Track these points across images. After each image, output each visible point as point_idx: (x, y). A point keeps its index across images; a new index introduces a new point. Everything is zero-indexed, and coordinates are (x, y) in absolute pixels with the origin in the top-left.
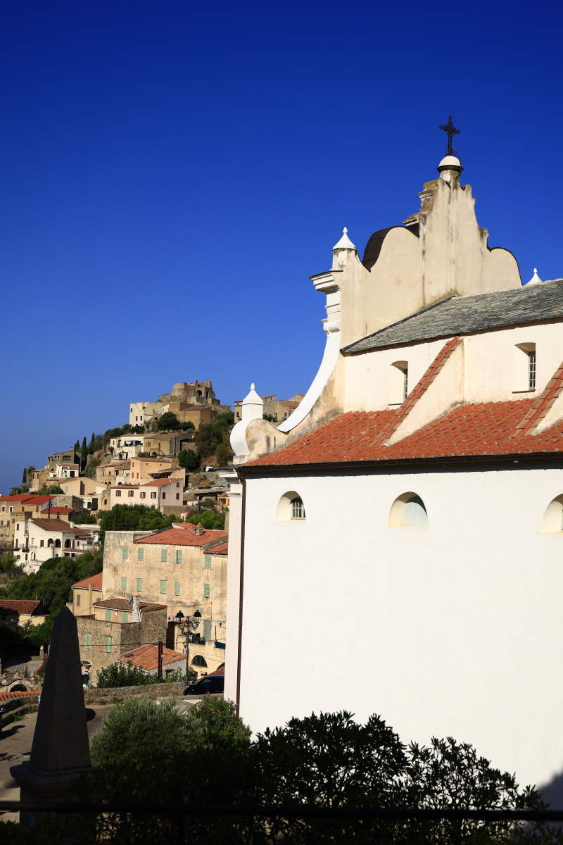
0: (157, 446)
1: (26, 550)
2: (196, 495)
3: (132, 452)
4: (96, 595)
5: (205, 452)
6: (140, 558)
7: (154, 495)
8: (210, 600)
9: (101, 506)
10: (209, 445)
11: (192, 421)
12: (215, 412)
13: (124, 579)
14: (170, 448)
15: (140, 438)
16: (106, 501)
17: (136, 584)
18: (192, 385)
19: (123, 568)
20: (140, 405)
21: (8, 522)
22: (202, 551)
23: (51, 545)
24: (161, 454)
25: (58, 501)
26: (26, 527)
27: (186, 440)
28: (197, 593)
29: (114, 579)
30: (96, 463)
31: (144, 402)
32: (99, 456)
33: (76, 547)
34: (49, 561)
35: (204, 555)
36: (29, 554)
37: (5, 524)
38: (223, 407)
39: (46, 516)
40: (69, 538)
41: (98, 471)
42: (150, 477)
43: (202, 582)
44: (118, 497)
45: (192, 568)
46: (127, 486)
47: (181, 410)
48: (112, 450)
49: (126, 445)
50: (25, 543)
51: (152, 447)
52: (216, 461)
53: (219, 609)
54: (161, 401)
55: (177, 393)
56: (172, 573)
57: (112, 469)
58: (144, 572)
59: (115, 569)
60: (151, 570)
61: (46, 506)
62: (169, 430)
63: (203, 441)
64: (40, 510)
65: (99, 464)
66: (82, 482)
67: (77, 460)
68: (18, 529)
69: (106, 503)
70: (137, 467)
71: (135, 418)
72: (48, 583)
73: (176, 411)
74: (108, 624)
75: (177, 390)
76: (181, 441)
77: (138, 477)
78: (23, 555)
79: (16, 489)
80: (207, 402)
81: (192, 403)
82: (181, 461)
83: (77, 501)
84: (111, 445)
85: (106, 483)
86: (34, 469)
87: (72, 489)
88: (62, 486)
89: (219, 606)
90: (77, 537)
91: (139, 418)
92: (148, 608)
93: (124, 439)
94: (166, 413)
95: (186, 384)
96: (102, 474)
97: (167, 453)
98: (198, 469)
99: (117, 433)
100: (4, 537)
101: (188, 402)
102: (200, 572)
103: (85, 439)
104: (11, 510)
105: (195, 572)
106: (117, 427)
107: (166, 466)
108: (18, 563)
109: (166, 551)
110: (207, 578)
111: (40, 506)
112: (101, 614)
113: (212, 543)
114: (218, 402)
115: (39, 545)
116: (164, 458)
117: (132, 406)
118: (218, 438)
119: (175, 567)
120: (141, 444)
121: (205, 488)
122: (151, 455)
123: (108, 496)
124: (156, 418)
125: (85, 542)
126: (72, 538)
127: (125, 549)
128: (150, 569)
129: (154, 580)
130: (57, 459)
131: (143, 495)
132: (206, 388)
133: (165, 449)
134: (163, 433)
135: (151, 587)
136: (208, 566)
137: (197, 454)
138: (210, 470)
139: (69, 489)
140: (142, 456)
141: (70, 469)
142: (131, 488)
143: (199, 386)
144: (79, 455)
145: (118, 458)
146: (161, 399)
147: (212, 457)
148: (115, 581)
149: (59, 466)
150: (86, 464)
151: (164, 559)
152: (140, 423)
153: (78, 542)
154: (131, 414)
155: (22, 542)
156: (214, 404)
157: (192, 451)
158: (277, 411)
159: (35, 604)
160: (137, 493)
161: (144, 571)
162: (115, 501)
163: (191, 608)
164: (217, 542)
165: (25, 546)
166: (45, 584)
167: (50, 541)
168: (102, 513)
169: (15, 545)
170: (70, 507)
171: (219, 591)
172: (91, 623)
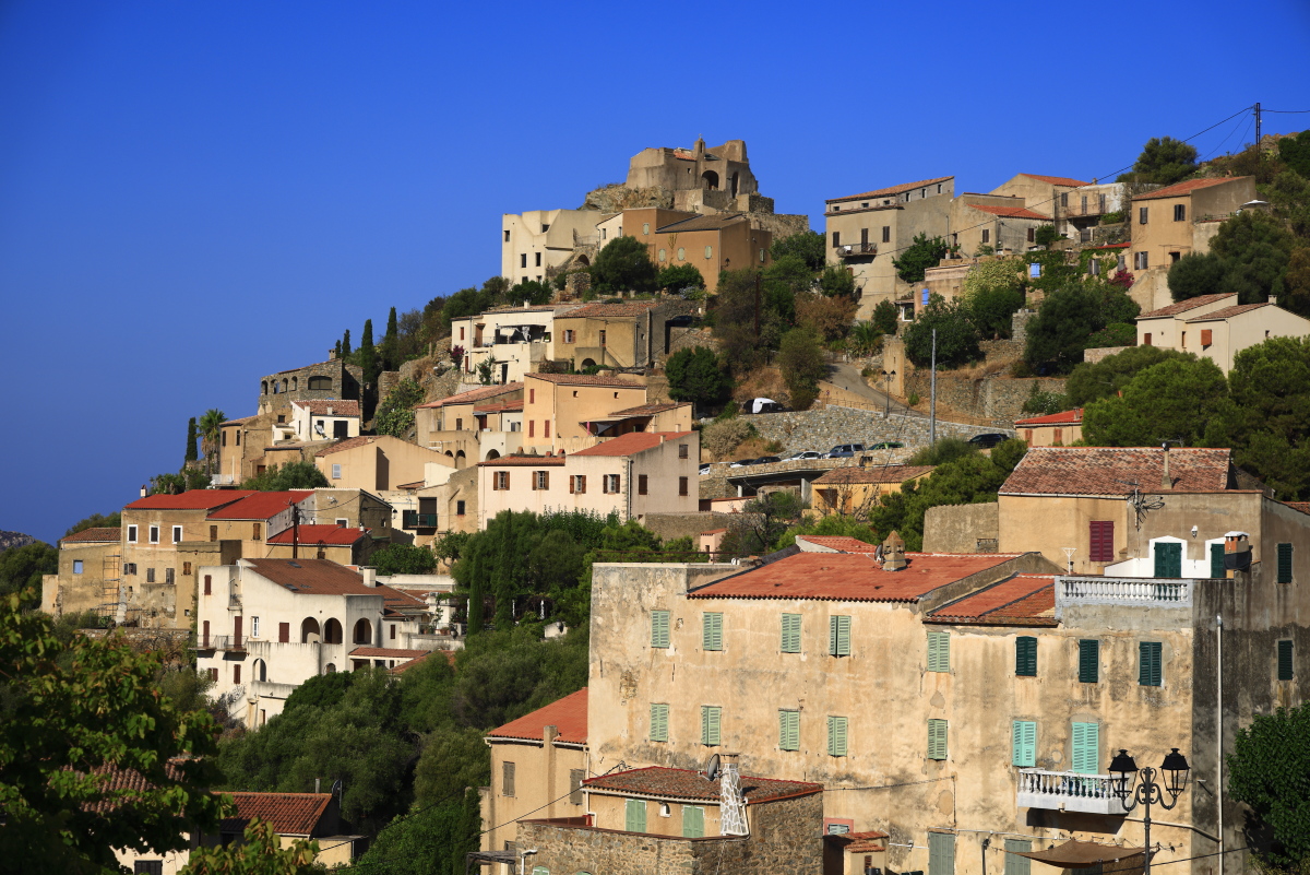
0: (594, 341)
1: (236, 653)
2: (735, 482)
3: (519, 360)
4: (568, 760)
5: (748, 354)
6: (712, 642)
7: (612, 483)
8: (949, 768)
9: (446, 521)
10: (758, 331)
11: (696, 264)
12: (762, 236)
13: (660, 711)
14: (636, 346)
15: (543, 318)
16: (461, 505)
17: (700, 721)
18: (688, 154)
19: (657, 676)
20: (532, 220)
21: (171, 573)
22: (919, 617)
23: (312, 636)
24: (608, 362)
25: (317, 509)
26: (233, 584)
27: (684, 322)
28: (905, 746)
29: (625, 710)
30: (411, 396)
31: (544, 208)
32: (419, 374)
33: (387, 643)
34: (311, 684)
35: (924, 629)
36: (246, 666)
37: (160, 578)
38: (786, 220)
39: (285, 552)
40: (366, 615)
41: (423, 420)
42: (584, 432)
43: (919, 714)
44: (499, 493)
45: (884, 668)
46: (520, 458)
47: (659, 231)
48: (457, 354)
49: (500, 339)
50: (231, 631)
51: (579, 343)
52: (780, 380)
53: (980, 795)
54: (595, 207)
55: (642, 182)
56: (819, 686)
57: (467, 412)
58: (725, 687)
59: (629, 681)
60: (749, 681)
61: (283, 522)
62: (626, 292)
63: (738, 322)
64: (265, 535)
65: (418, 400)
66: (379, 452)
67: (349, 389)
68: (208, 591)
69: (461, 511)
70: (544, 401)
71: (519, 259)
72: (329, 745)
73: (645, 232)
74: (648, 841)
75: (644, 172)
76: (669, 324)
77: (547, 435)
78: (225, 669)
79: (170, 478)
80: (734, 206)
81: (689, 209)
82: (675, 384)
83: (374, 509)
84: (456, 341)
85: (449, 453)
86: (221, 418)
87: (352, 472)
88: (322, 464)
89: (979, 786)
90: (388, 614)
91: (531, 260)
92: (765, 791)
93: (492, 321)
94: (615, 242)
95: (669, 152)
96: (433, 428)
97: (627, 360)
98: (729, 406)
99: (472, 304)
100: (162, 615)
101: (677, 208)
102: (911, 681)
103: (369, 326)
104: (177, 538)
105: (897, 681)
106: (467, 287)
107: (633, 400)
108: (214, 694)
109: (797, 619)
110: (937, 699)
111: (265, 525)
112: (610, 814)
113: (946, 592)
114: (769, 205)
115: (274, 634)
116: (622, 376)
117: (509, 222)
118: (782, 312)
119: (829, 668)
120: (547, 335)
121: (759, 461)
122: (578, 366)
123: (467, 489)
124: (584, 259)
125: (414, 628)
126: (373, 615)
127: (660, 617)
128: (744, 676)
129: (760, 710)
130: (291, 385)
131: (579, 484)
132: (731, 164)
133: (622, 348)
134: (610, 302)
135: (751, 730)
136: (939, 662)
137: (722, 363)
138: (766, 408)
139: (343, 472)
140: (550, 369)
141: (335, 414)
142: (541, 465)
143: (708, 158)
144: (357, 372)
145: (476, 378)
146: (595, 201)
147: (766, 370)
148: (631, 716)
149: (302, 406)
150: (376, 401)
151: (790, 645)
152: (534, 273)
153: (393, 627)
154: (505, 245)
155: (222, 629)
156: (757, 211)
157: (709, 353)
158: (957, 226)
159: (318, 803)
160: (559, 477)
161: (726, 682)
162: (489, 504)
163: (887, 795)
164: (962, 588)
165: (232, 642)
166: (319, 747)
167: (309, 625)
168: (453, 545)
169: (200, 640)
170: (352, 523)
171: (978, 741)
172: (589, 840)
